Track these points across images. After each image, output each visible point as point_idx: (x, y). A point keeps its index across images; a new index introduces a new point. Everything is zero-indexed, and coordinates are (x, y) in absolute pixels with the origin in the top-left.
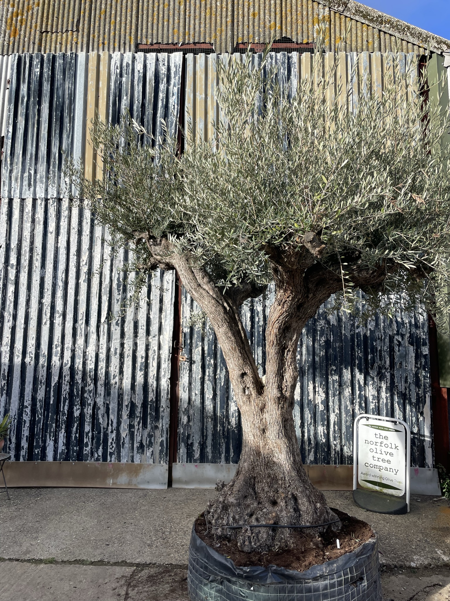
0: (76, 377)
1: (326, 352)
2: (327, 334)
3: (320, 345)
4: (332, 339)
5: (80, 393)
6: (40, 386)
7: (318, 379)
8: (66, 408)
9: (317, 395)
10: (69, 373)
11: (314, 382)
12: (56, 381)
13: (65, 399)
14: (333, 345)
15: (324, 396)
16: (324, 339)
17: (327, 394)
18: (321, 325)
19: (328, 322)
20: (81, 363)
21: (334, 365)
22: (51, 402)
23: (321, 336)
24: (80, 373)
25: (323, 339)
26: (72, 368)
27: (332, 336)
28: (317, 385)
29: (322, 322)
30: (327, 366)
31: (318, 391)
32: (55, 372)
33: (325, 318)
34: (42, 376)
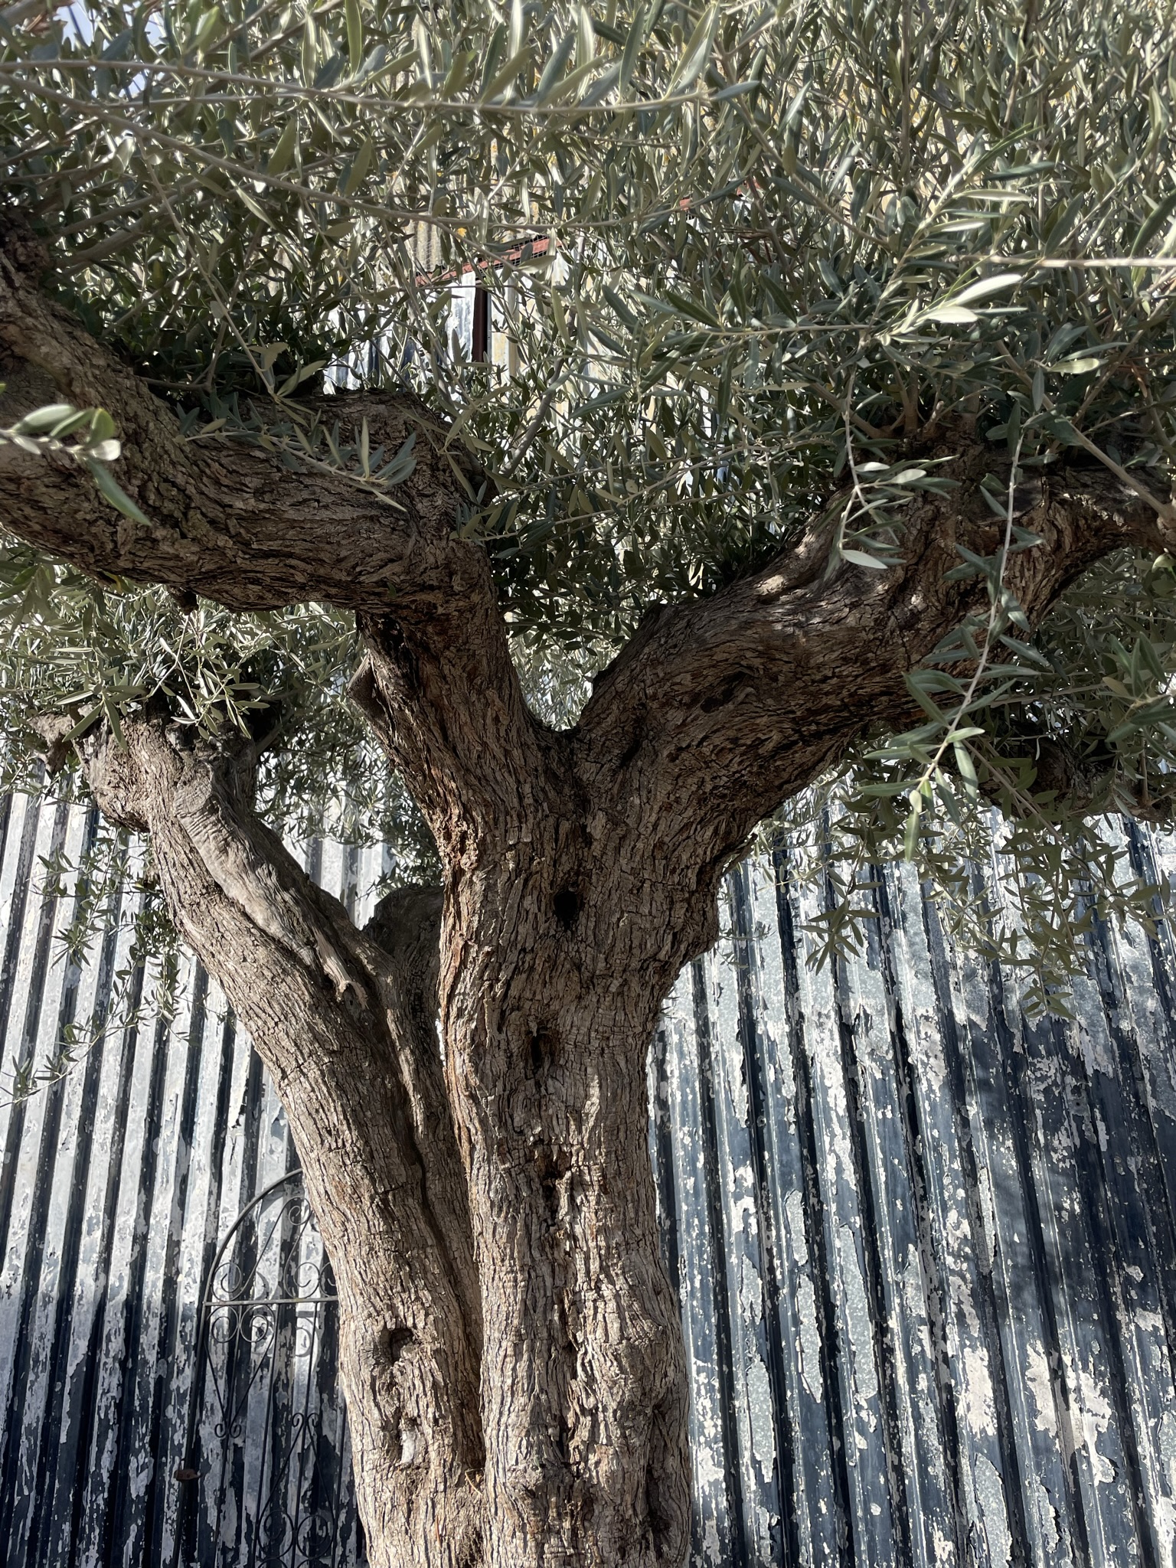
0: (143, 1339)
1: (1089, 1201)
2: (1079, 1120)
3: (1053, 1169)
4: (1103, 1137)
5: (151, 1400)
6: (31, 1377)
7: (1066, 1329)
8: (107, 1461)
9: (1074, 1407)
10: (122, 1324)
11: (1052, 1344)
12: (81, 1357)
13: (105, 1426)
14: (1113, 1166)
15: (1108, 1412)
16: (1066, 1142)
17: (1121, 1400)
18: (1043, 1079)
19: (1076, 1065)
20: (160, 1284)
21: (1134, 1262)
22: (63, 1439)
23: (1051, 1128)
24: (154, 1323)
25: (1063, 1141)
26: (133, 1307)
27: (1101, 1126)
28: (1067, 1359)
29: (1049, 1067)
30: (1101, 1267)
31: (1078, 1390)
32: (81, 1319)
33: (1060, 1047)
34: (42, 1338)
